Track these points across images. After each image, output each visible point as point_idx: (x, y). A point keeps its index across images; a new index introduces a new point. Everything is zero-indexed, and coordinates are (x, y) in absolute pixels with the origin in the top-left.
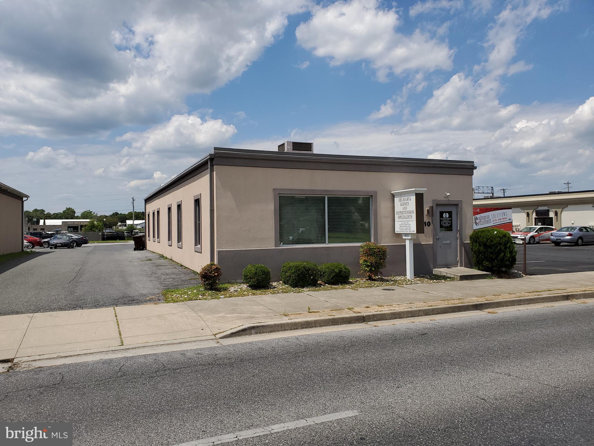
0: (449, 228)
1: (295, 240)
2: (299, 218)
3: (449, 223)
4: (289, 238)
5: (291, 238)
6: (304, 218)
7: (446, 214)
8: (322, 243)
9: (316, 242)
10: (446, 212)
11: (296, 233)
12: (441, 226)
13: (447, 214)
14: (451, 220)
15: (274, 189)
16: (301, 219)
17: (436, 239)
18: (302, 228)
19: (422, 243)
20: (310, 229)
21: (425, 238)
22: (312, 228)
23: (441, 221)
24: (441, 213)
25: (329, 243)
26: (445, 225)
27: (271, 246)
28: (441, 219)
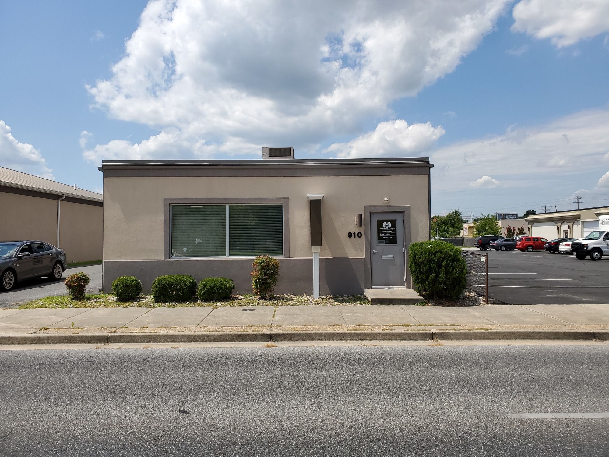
0: (393, 240)
1: (190, 252)
2: (195, 229)
3: (391, 234)
4: (183, 250)
5: (186, 250)
6: (202, 228)
7: (387, 224)
8: (222, 255)
9: (214, 254)
10: (387, 221)
11: (192, 245)
12: (380, 238)
13: (389, 223)
14: (395, 231)
15: (164, 199)
16: (198, 229)
17: (370, 254)
18: (199, 239)
19: (349, 258)
20: (208, 240)
21: (355, 252)
22: (210, 239)
23: (379, 231)
24: (380, 224)
25: (230, 255)
26: (385, 237)
27: (160, 257)
28: (379, 229)
